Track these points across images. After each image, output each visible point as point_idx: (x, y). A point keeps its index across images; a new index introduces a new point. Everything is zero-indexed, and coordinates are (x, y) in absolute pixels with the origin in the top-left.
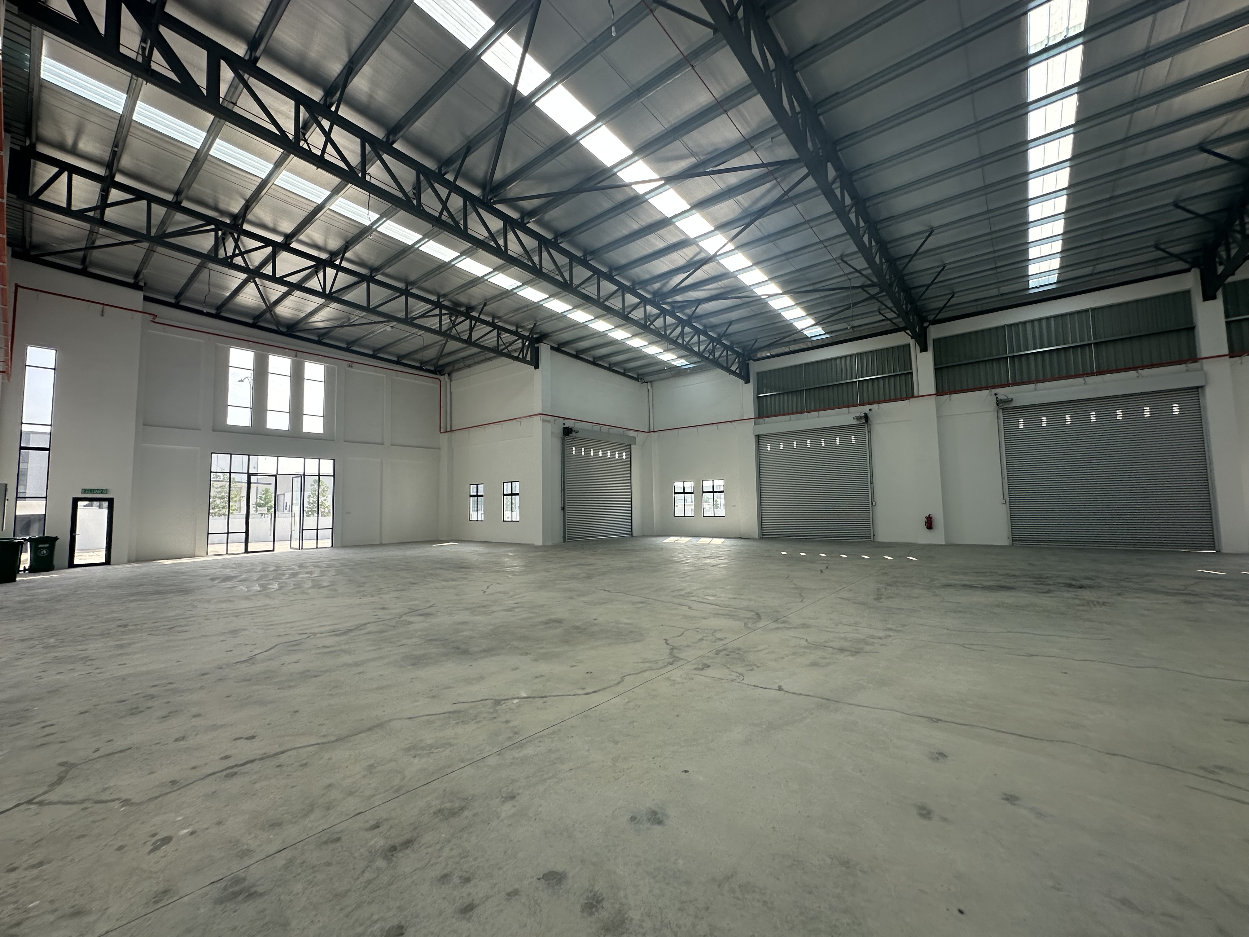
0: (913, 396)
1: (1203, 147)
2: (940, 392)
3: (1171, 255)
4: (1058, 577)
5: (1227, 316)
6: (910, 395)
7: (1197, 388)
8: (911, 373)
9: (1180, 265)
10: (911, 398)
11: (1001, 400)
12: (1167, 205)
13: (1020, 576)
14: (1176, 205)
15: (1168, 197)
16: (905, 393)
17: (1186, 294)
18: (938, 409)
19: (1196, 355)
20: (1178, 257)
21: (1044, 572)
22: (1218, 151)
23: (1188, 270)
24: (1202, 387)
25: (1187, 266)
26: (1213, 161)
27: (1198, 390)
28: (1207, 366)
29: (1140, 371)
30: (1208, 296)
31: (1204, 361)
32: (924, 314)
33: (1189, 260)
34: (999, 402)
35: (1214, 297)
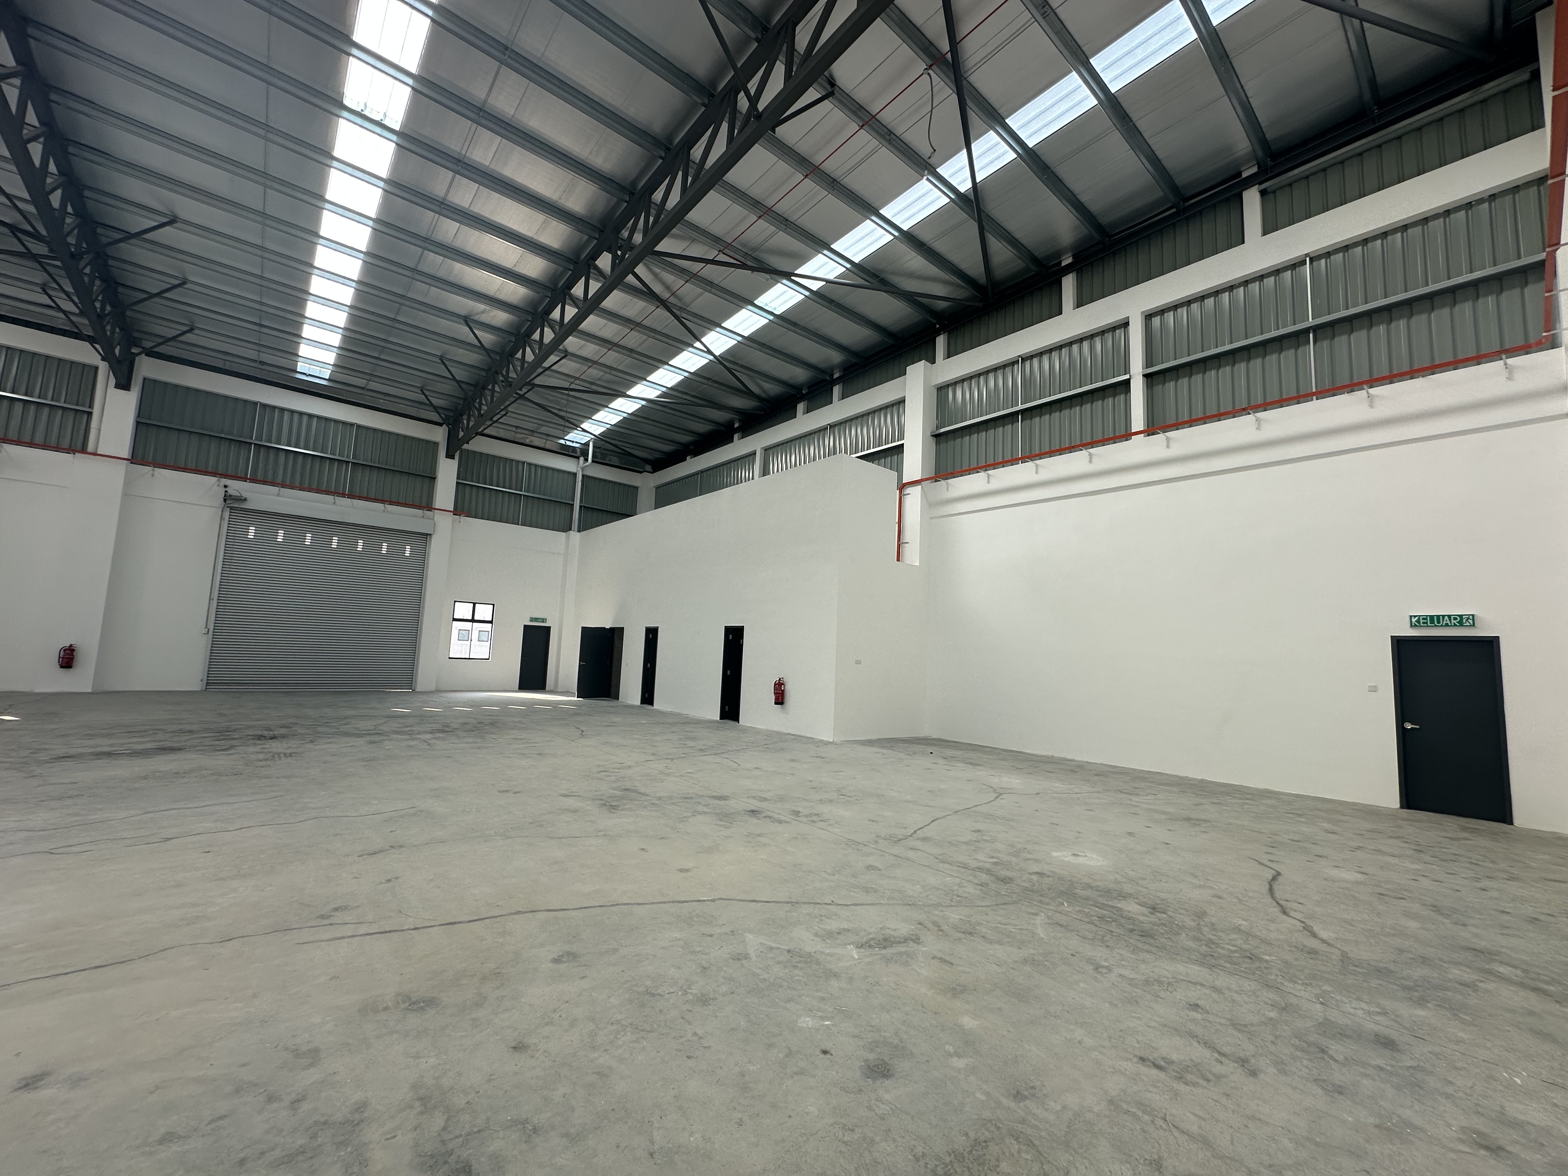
0: (83, 450)
1: (467, 320)
2: (138, 457)
3: (431, 404)
4: (250, 727)
5: (458, 478)
6: (79, 446)
7: (427, 535)
8: (90, 414)
9: (434, 417)
10: (79, 452)
11: (231, 496)
12: (434, 355)
13: (198, 732)
14: (442, 359)
15: (435, 348)
16: (68, 439)
17: (436, 444)
18: (127, 483)
19: (432, 505)
20: (436, 408)
21: (233, 723)
22: (476, 332)
23: (441, 425)
24: (430, 535)
25: (441, 421)
26: (471, 338)
27: (426, 536)
28: (438, 517)
29: (387, 506)
30: (450, 455)
31: (436, 511)
32: (136, 334)
33: (443, 416)
34: (227, 498)
35: (453, 457)
